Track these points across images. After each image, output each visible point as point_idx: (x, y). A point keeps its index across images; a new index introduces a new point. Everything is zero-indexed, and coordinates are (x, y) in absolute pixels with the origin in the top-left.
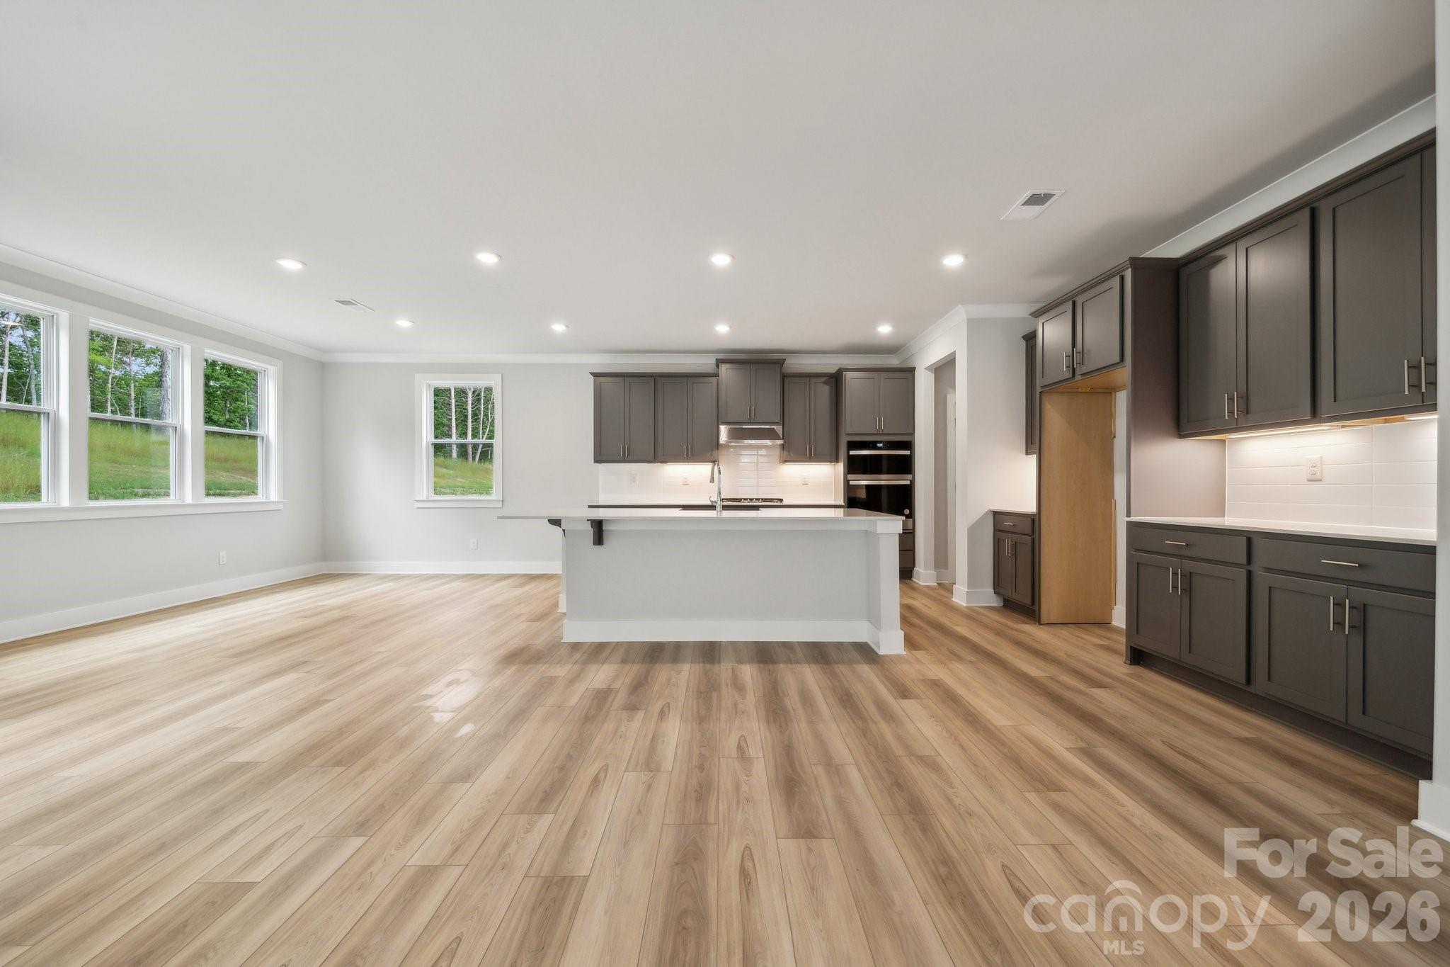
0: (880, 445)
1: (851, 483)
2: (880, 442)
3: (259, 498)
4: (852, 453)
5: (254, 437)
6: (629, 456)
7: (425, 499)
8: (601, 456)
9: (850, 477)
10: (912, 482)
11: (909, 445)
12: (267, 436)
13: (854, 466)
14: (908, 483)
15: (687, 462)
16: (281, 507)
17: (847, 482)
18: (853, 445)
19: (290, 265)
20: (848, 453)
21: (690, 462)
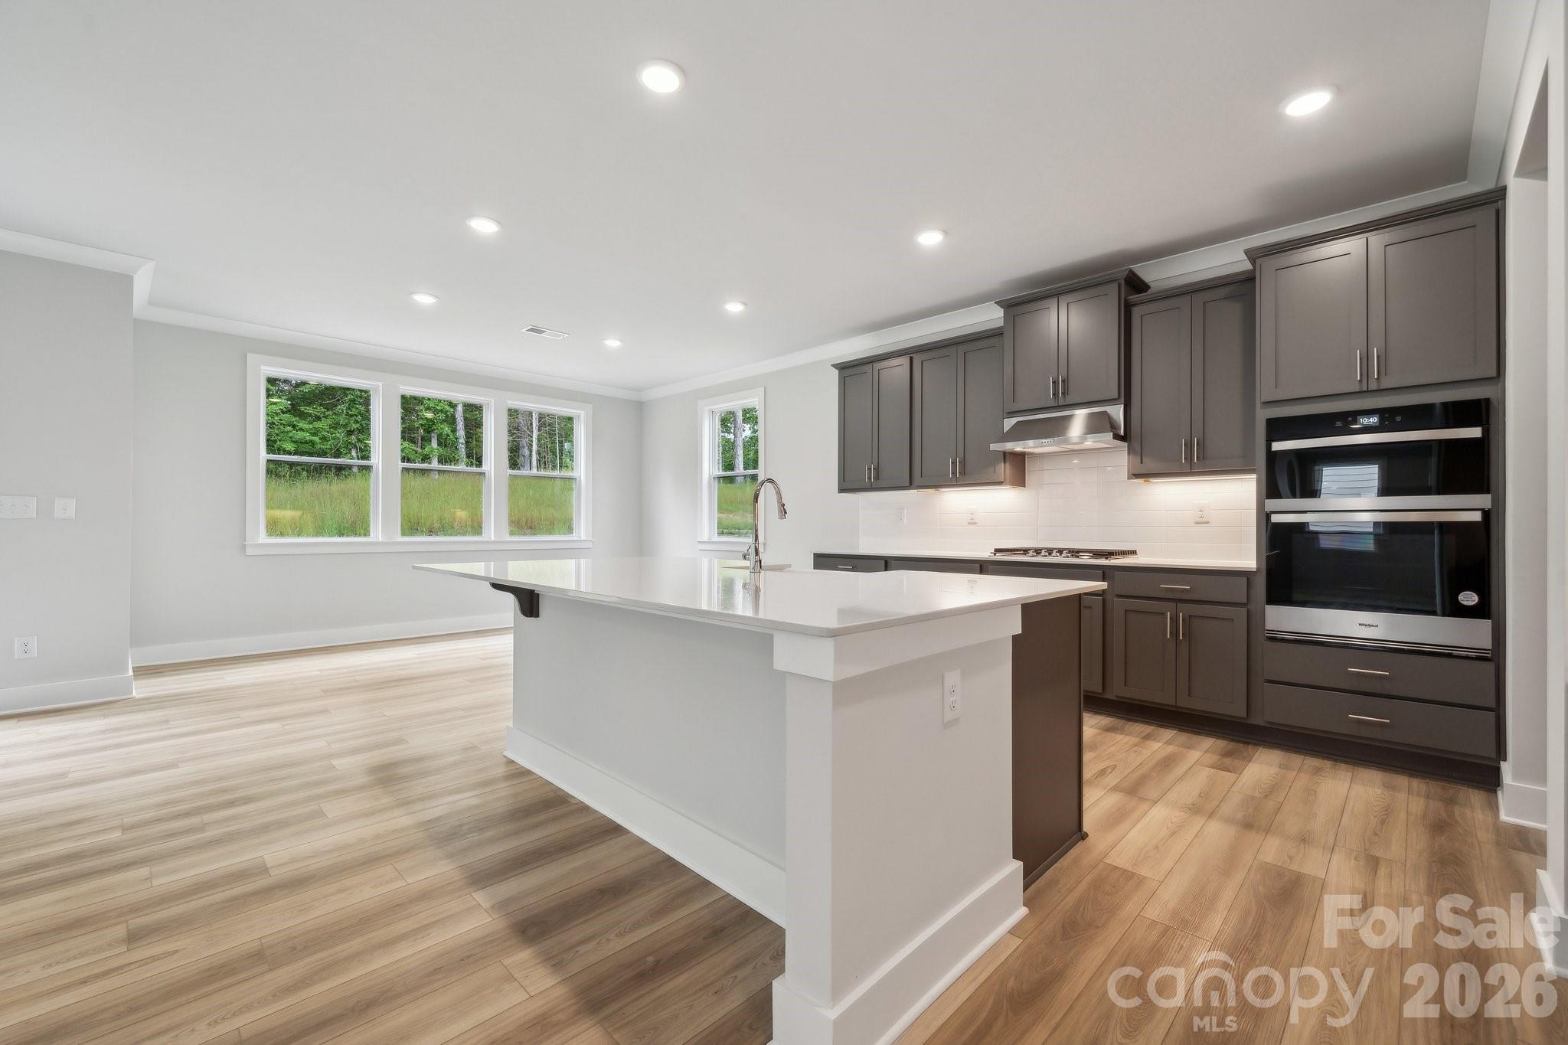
0: (1365, 421)
1: (1276, 518)
2: (1368, 413)
3: (574, 537)
4: (1277, 446)
5: (571, 479)
6: (878, 483)
7: (706, 540)
8: (848, 484)
9: (1272, 504)
10: (1496, 514)
11: (1486, 412)
12: (580, 478)
16: (590, 545)
17: (1264, 516)
19: (424, 299)
20: (1269, 446)
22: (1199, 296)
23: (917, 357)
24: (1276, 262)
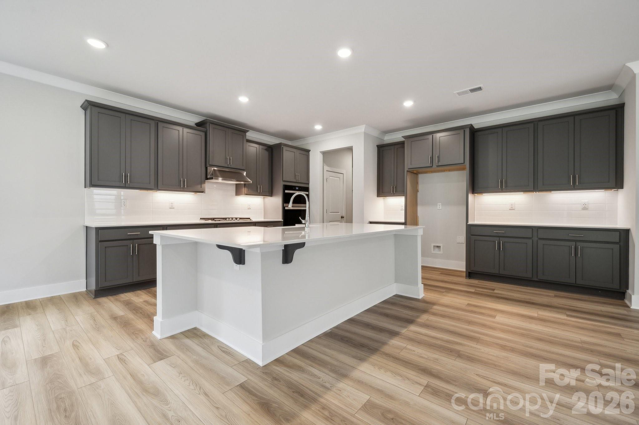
0: (297, 188)
4: (286, 191)
6: (130, 184)
9: (285, 205)
11: (307, 189)
13: (286, 199)
15: (183, 191)
17: (284, 208)
18: (286, 187)
20: (284, 191)
22: (261, 146)
23: (160, 124)
24: (285, 148)
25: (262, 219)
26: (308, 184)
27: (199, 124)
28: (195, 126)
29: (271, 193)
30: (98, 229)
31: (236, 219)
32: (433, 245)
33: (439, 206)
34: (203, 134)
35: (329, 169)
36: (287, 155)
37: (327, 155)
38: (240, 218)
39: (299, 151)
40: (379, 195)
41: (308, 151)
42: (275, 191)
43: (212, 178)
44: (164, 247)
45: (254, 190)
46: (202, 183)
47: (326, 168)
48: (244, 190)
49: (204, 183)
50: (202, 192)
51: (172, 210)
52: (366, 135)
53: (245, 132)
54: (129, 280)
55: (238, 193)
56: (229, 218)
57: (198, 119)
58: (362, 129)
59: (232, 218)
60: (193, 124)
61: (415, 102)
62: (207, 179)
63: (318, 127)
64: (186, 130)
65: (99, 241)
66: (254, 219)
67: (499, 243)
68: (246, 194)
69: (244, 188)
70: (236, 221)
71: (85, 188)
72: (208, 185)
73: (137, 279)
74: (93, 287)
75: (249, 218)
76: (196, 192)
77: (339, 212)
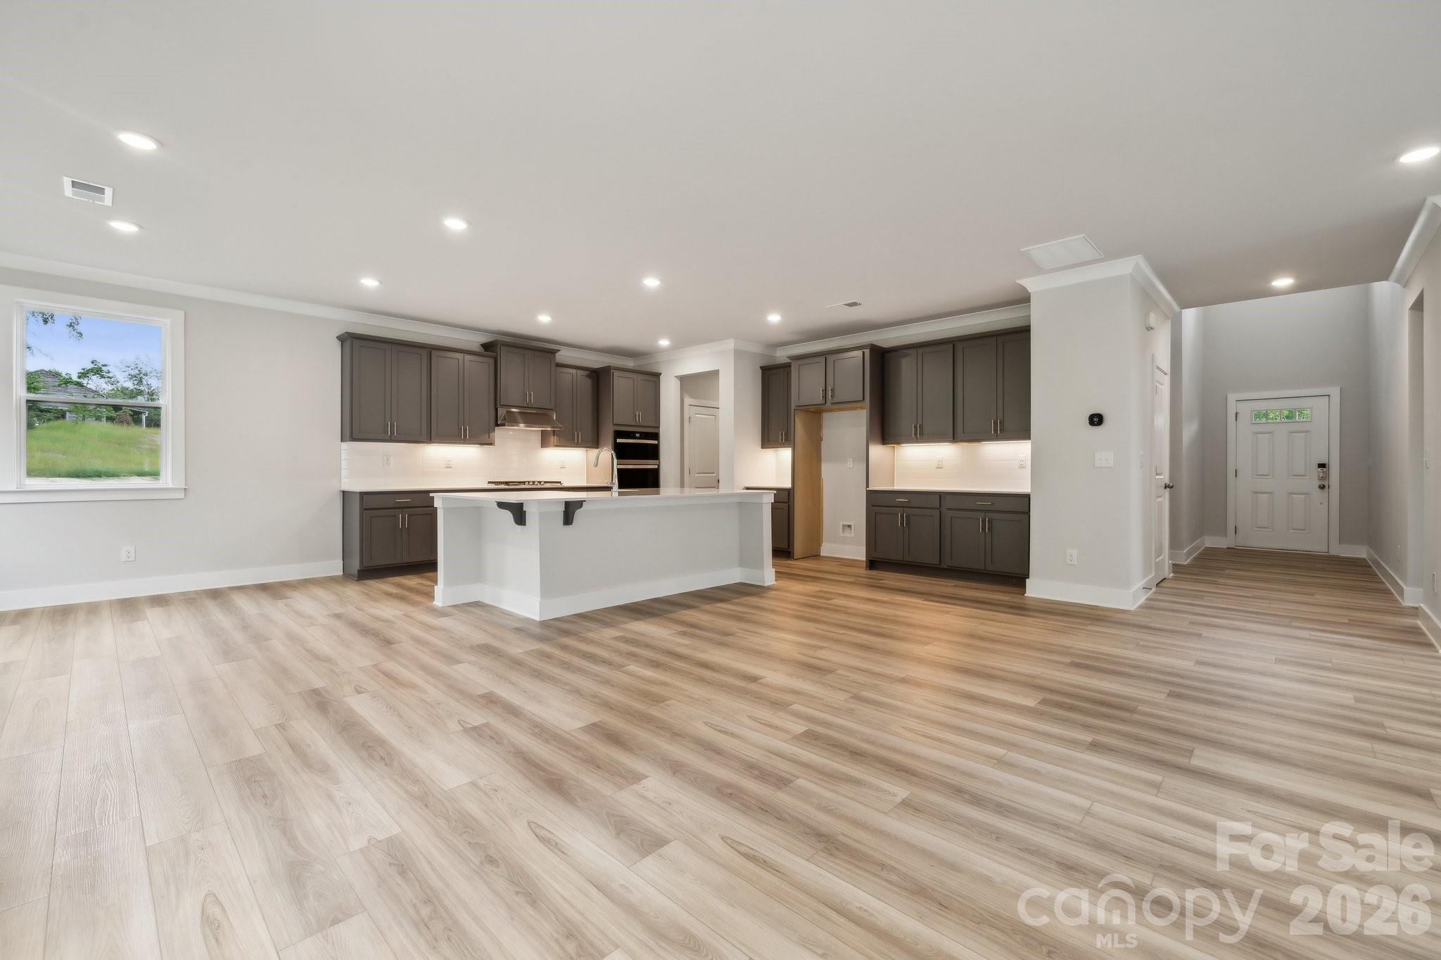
0: (638, 435)
2: (638, 433)
4: (619, 441)
6: (397, 437)
10: (659, 466)
11: (656, 436)
13: (622, 452)
14: (656, 467)
15: (464, 443)
18: (619, 434)
20: (615, 440)
21: (466, 444)
22: (579, 371)
23: (434, 353)
24: (616, 374)
25: (584, 484)
26: (658, 427)
27: (488, 347)
28: (482, 350)
29: (595, 443)
30: (363, 494)
31: (540, 482)
32: (842, 523)
33: (850, 464)
34: (491, 361)
35: (693, 402)
36: (621, 385)
37: (685, 381)
38: (546, 482)
39: (640, 377)
40: (763, 446)
41: (658, 375)
42: (602, 439)
43: (504, 425)
44: (446, 510)
45: (569, 439)
46: (490, 431)
47: (688, 401)
48: (553, 439)
49: (494, 431)
50: (491, 444)
51: (449, 469)
52: (738, 354)
53: (553, 352)
54: (397, 560)
55: (544, 443)
56: (529, 482)
57: (484, 339)
58: (730, 344)
59: (534, 482)
60: (477, 348)
61: (782, 316)
62: (497, 425)
63: (664, 343)
64: (468, 357)
65: (364, 509)
66: (566, 484)
67: (902, 516)
68: (556, 446)
69: (552, 437)
70: (539, 486)
71: (342, 441)
72: (499, 433)
73: (407, 559)
74: (356, 565)
75: (560, 482)
76: (482, 444)
77: (713, 473)
